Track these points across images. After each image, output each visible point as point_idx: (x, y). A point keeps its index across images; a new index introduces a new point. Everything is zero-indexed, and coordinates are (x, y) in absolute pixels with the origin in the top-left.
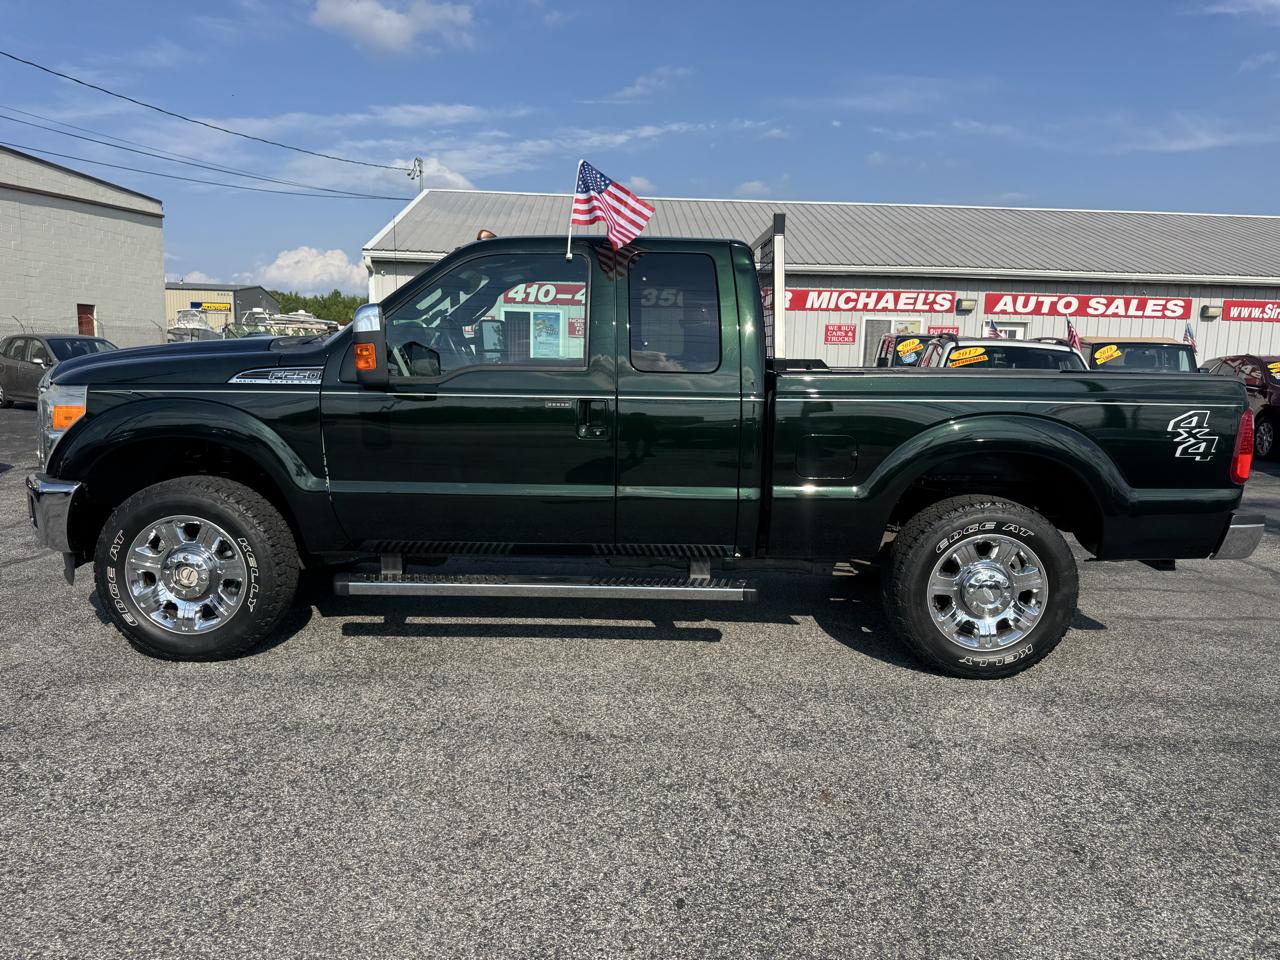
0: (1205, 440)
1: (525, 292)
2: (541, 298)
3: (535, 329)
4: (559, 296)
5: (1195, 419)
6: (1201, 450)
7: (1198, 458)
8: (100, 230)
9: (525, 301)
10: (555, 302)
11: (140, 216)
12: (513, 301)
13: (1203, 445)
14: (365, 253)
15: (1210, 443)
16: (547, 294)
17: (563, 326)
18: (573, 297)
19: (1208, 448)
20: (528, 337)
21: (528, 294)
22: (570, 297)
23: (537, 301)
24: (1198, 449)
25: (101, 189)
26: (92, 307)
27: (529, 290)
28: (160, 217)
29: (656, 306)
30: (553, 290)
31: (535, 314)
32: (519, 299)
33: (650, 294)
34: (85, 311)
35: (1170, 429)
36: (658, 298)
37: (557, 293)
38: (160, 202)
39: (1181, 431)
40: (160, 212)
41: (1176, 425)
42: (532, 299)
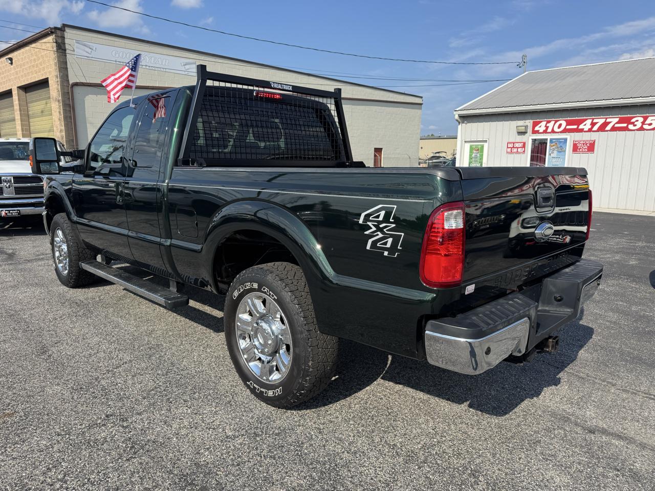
0: (391, 236)
1: (546, 126)
2: (556, 129)
3: (550, 149)
4: (568, 127)
5: (383, 213)
6: (388, 245)
7: (386, 253)
8: (389, 113)
9: (545, 132)
10: (565, 131)
11: (412, 106)
12: (537, 132)
13: (390, 240)
14: (455, 113)
15: (396, 239)
16: (560, 126)
17: (569, 147)
18: (578, 127)
19: (395, 244)
20: (545, 155)
21: (547, 128)
22: (575, 127)
23: (553, 131)
24: (386, 243)
25: (391, 95)
26: (382, 149)
27: (548, 125)
28: (421, 104)
29: (641, 129)
30: (564, 124)
31: (551, 140)
32: (541, 131)
33: (637, 121)
34: (378, 151)
35: (361, 221)
36: (643, 123)
37: (567, 125)
38: (422, 97)
39: (370, 224)
40: (421, 102)
41: (367, 217)
42: (550, 130)
